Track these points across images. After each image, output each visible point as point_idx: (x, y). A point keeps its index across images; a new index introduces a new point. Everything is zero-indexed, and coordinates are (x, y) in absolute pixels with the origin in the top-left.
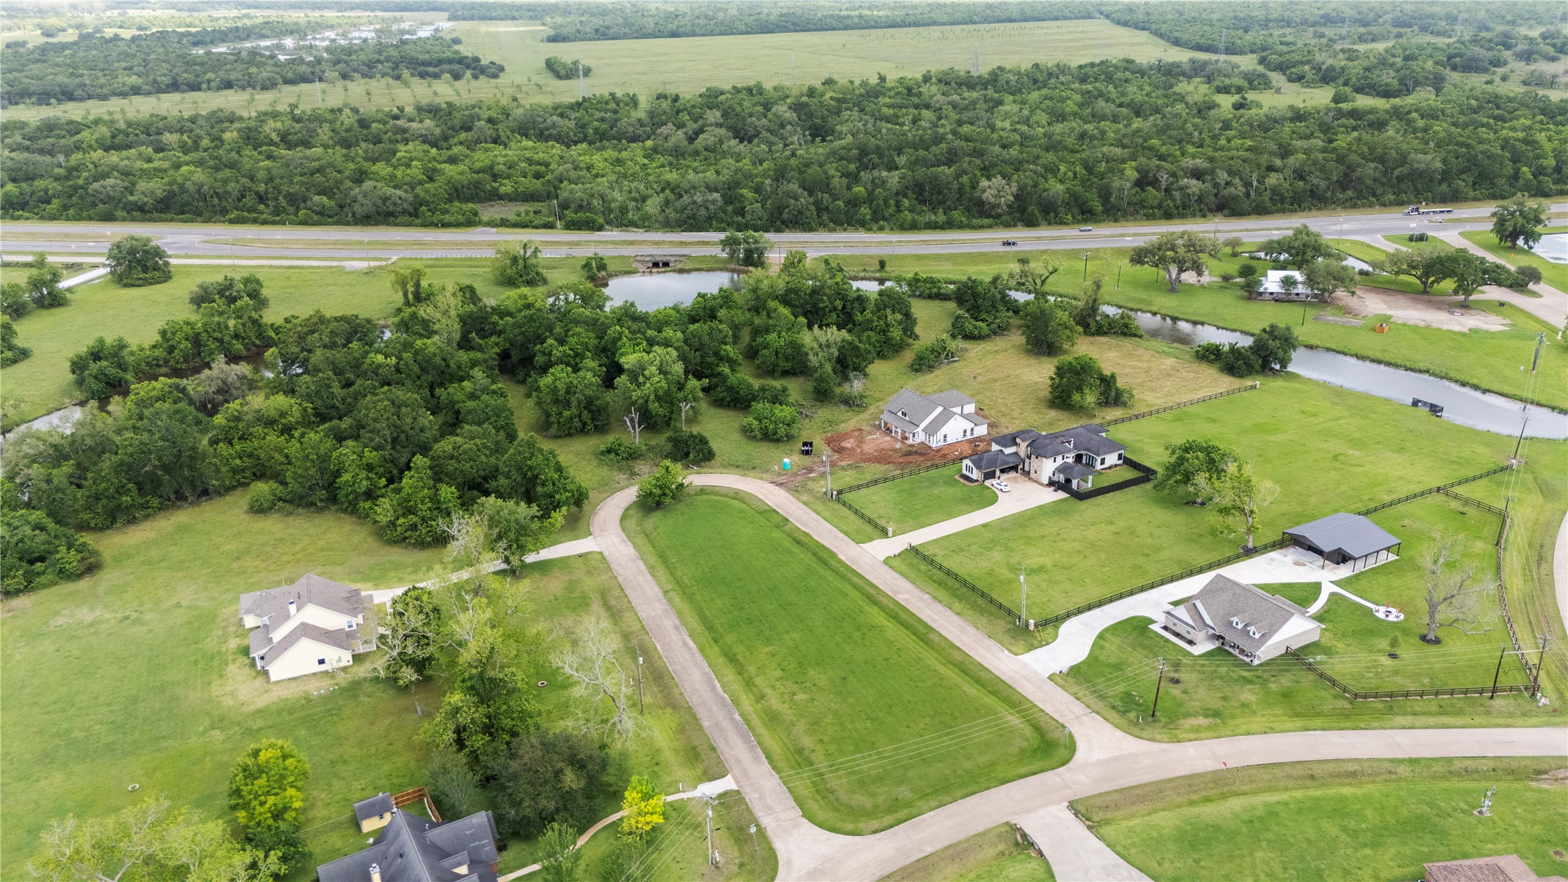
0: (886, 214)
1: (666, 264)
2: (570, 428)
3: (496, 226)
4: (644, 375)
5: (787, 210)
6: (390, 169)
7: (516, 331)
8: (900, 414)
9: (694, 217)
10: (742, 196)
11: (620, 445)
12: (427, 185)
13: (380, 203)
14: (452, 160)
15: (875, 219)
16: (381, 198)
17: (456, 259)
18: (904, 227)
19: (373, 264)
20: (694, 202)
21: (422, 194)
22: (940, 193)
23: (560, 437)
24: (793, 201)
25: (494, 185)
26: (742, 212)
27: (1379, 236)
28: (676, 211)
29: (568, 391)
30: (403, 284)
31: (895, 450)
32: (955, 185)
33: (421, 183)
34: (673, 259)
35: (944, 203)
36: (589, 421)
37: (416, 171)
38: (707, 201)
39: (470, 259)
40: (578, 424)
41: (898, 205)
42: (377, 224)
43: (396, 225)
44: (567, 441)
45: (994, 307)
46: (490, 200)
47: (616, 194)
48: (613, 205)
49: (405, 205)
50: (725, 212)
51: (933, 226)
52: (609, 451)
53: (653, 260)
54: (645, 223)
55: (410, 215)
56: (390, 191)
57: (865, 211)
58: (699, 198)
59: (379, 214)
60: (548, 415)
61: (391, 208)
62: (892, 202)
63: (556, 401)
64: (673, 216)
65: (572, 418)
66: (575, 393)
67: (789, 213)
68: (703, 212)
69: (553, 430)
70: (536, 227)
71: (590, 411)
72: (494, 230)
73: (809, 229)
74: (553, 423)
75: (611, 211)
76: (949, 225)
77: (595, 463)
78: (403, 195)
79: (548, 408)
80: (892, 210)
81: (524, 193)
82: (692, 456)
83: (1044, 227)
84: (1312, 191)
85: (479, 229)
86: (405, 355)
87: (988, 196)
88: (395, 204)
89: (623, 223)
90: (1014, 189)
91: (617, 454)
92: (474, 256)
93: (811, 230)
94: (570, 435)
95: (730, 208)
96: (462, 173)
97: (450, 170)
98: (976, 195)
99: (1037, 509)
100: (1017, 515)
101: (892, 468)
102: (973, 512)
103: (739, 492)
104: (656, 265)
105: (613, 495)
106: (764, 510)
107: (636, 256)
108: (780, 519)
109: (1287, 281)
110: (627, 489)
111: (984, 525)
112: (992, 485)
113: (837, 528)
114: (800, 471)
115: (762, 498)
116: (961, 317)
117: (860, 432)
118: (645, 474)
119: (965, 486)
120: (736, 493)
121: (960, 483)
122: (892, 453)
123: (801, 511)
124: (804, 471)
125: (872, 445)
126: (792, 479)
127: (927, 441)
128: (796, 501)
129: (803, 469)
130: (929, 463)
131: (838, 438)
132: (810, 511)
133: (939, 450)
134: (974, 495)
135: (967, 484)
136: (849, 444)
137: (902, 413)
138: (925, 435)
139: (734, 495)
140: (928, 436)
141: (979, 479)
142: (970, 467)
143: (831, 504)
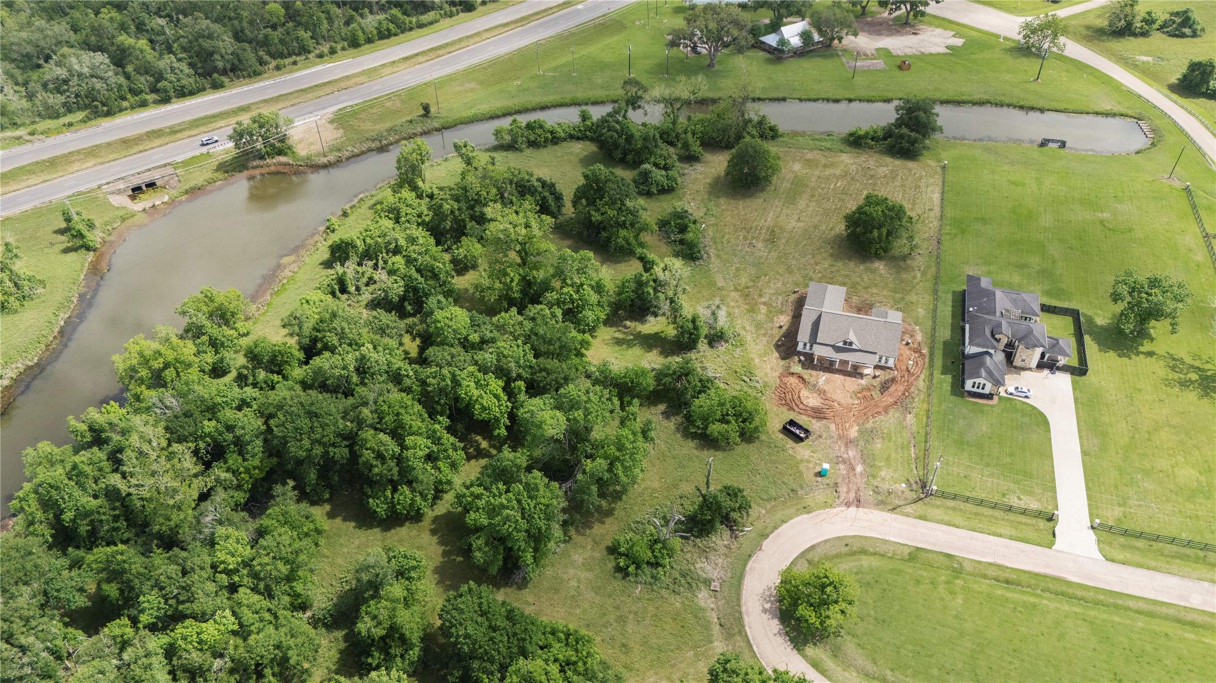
1: (151, 185)
8: (840, 344)
53: (130, 184)
73: (254, 73)
93: (257, 74)
99: (1080, 406)
100: (1083, 424)
101: (897, 415)
102: (1050, 439)
103: (847, 542)
104: (137, 190)
105: (746, 635)
106: (910, 554)
107: (99, 187)
108: (941, 558)
109: (805, 36)
110: (745, 617)
111: (1085, 453)
112: (1011, 394)
113: (1001, 536)
114: (840, 469)
115: (880, 537)
116: (650, 172)
117: (795, 376)
118: (713, 573)
119: (991, 406)
120: (846, 545)
121: (983, 405)
122: (869, 394)
123: (939, 533)
124: (842, 466)
125: (838, 391)
126: (853, 486)
127: (883, 363)
128: (912, 520)
129: (837, 464)
130: (914, 389)
131: (789, 396)
132: (945, 527)
133: (896, 367)
134: (1017, 416)
135: (989, 402)
136: (811, 400)
137: (845, 343)
138: (880, 358)
139: (847, 549)
140: (884, 358)
141: (993, 392)
142: (980, 383)
143: (938, 503)
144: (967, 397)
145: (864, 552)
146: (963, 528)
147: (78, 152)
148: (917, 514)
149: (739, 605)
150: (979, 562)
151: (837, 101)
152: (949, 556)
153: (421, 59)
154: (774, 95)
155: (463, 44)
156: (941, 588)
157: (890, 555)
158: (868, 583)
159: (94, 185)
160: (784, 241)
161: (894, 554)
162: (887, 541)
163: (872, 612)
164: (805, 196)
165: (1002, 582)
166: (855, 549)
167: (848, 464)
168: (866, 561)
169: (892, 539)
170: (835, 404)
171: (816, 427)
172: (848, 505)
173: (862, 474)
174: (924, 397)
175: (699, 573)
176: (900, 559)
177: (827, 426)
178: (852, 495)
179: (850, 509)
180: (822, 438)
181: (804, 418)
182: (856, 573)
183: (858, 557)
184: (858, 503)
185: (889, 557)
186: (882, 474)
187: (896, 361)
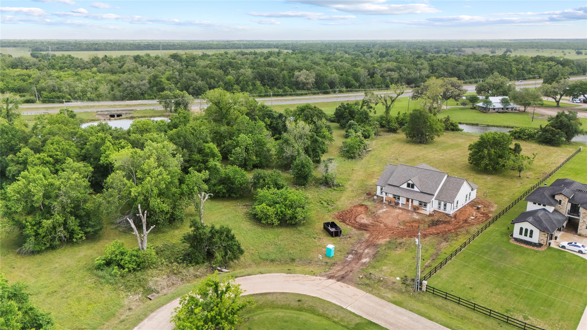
0: (248, 90)
1: (119, 116)
2: (53, 239)
4: (142, 170)
5: (191, 87)
8: (405, 186)
9: (132, 94)
10: (161, 82)
11: (122, 254)
18: (261, 95)
20: (131, 86)
22: (273, 80)
23: (39, 252)
24: (195, 82)
26: (162, 90)
28: (120, 91)
29: (47, 196)
31: (417, 222)
32: (282, 76)
34: (124, 112)
35: (276, 84)
36: (77, 228)
38: (139, 85)
40: (61, 232)
41: (253, 84)
44: (50, 256)
48: (76, 90)
50: (152, 90)
51: (276, 95)
52: (108, 263)
53: (110, 113)
54: (99, 97)
58: (135, 84)
60: (22, 227)
62: (249, 83)
63: (31, 211)
64: (118, 94)
65: (54, 228)
66: (57, 196)
67: (193, 89)
68: (138, 90)
69: (29, 245)
71: (77, 216)
74: (28, 236)
76: (285, 93)
77: (90, 281)
79: (22, 219)
80: (251, 87)
81: (13, 88)
82: (218, 256)
83: (332, 94)
87: (302, 78)
90: (314, 75)
91: (122, 267)
94: (52, 248)
95: (154, 88)
98: (293, 80)
101: (434, 240)
103: (302, 299)
104: (112, 116)
107: (97, 112)
112: (563, 247)
114: (347, 257)
115: (339, 304)
116: (353, 125)
117: (363, 207)
118: (163, 288)
119: (537, 252)
120: (299, 301)
121: (527, 249)
122: (417, 225)
123: (405, 318)
124: (350, 256)
125: (390, 218)
126: (348, 269)
127: (442, 210)
128: (383, 302)
129: (348, 254)
130: (463, 231)
131: (348, 216)
132: (416, 316)
133: (455, 216)
134: (563, 262)
135: (535, 248)
136: (364, 219)
137: (408, 185)
138: (440, 204)
139: (297, 304)
140: (442, 203)
141: (542, 242)
142: (526, 230)
143: (425, 298)
144: (512, 241)
145: (312, 311)
146: (437, 322)
149: (152, 311)
157: (336, 320)
159: (95, 111)
161: (342, 320)
162: (342, 308)
166: (305, 306)
167: (359, 257)
168: (306, 316)
169: (349, 308)
170: (382, 225)
171: (352, 233)
172: (330, 277)
173: (364, 264)
174: (468, 236)
175: (151, 284)
176: (343, 326)
177: (362, 234)
178: (342, 273)
179: (330, 280)
180: (349, 239)
181: (349, 227)
182: (286, 322)
183: (302, 313)
184: (342, 279)
185: (334, 322)
186: (384, 268)
187: (458, 213)
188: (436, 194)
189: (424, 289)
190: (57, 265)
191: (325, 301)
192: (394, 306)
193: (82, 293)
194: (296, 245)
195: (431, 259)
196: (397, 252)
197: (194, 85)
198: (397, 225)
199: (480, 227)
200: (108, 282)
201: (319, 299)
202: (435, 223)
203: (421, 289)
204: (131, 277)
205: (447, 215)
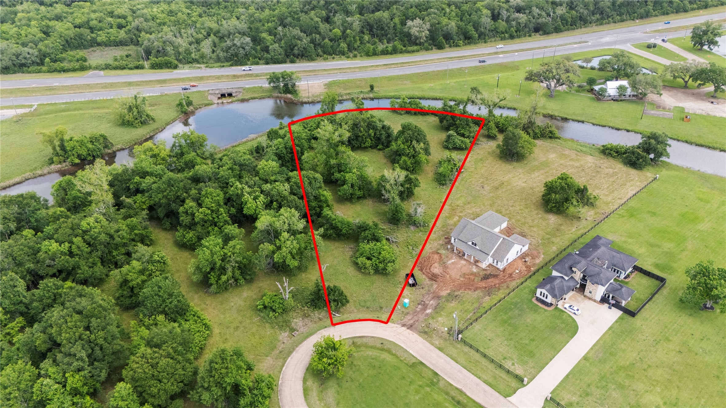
0: (356, 46)
1: (230, 95)
3: (103, 69)
5: (296, 48)
6: (16, 29)
7: (160, 196)
8: (470, 243)
9: (236, 55)
10: (264, 38)
12: (46, 42)
13: (14, 58)
14: (58, 18)
15: (350, 50)
16: (14, 55)
17: (81, 103)
18: (369, 54)
19: (20, 111)
20: (234, 45)
21: (43, 48)
22: (382, 29)
23: (219, 293)
24: (298, 41)
25: (93, 35)
26: (266, 49)
27: (629, 45)
28: (223, 50)
29: (223, 261)
30: (51, 142)
31: (474, 274)
32: (392, 25)
33: (41, 40)
34: (233, 91)
35: (386, 35)
36: (240, 277)
37: (34, 30)
38: (243, 43)
39: (92, 102)
40: (232, 281)
41: (361, 39)
42: (15, 72)
43: (30, 72)
45: (467, 125)
46: (92, 46)
47: (179, 40)
48: (180, 50)
49: (33, 59)
50: (255, 49)
51: (385, 53)
52: (266, 308)
53: (221, 93)
55: (38, 64)
56: (20, 49)
57: (344, 45)
58: (237, 42)
59: (14, 65)
60: (207, 278)
61: (23, 61)
62: (358, 38)
63: (214, 268)
64: (222, 55)
65: (228, 280)
68: (241, 51)
70: (131, 69)
71: (239, 269)
72: (102, 73)
73: (311, 59)
74: (212, 284)
75: (179, 53)
76: (395, 51)
77: (256, 320)
78: (31, 51)
80: (358, 43)
81: (115, 41)
82: (333, 305)
83: (448, 49)
84: (580, 17)
85: (91, 72)
86: (75, 240)
87: (414, 31)
88: (25, 58)
89: (190, 61)
90: (428, 26)
91: (274, 311)
92: (94, 99)
93: (312, 60)
94: (226, 290)
95: (259, 47)
96: (68, 29)
97: (58, 26)
98: (406, 30)
99: (610, 332)
100: (601, 342)
101: (481, 294)
102: (568, 342)
103: (384, 342)
104: (223, 96)
105: (286, 361)
106: (413, 363)
107: (209, 91)
108: (430, 373)
109: (621, 89)
110: (294, 352)
111: (585, 358)
112: (565, 308)
113: (479, 378)
114: (417, 308)
115: (405, 348)
116: (452, 136)
117: (439, 255)
118: (300, 328)
119: (545, 310)
120: (382, 344)
121: (541, 308)
122: (473, 278)
123: (442, 361)
124: (420, 306)
125: (455, 270)
126: (416, 318)
127: (495, 264)
128: (432, 348)
129: (419, 304)
130: (505, 285)
131: (426, 263)
132: (449, 359)
133: (504, 270)
134: (558, 322)
135: (546, 308)
136: (436, 269)
137: (473, 243)
138: (494, 260)
139: (380, 345)
140: (495, 261)
141: (553, 303)
142: (544, 294)
143: (459, 346)
144: (534, 300)
145: (389, 351)
146: (460, 364)
147: (214, 76)
148: (438, 346)
149: (297, 346)
150: (451, 385)
151: (618, 129)
152: (436, 374)
153: (393, 66)
154: (579, 119)
155: (420, 63)
156: (412, 387)
157: (402, 359)
158: (375, 366)
159: (207, 89)
160: (504, 190)
161: (405, 359)
162: (406, 351)
163: (361, 381)
164: (542, 171)
165: (455, 401)
166: (385, 347)
167: (425, 307)
168: (385, 356)
169: (411, 351)
170: (448, 276)
171: (425, 283)
172: (403, 325)
173: (427, 314)
174: (507, 291)
175: (293, 324)
176: (405, 363)
177: (432, 285)
178: (412, 322)
179: (403, 328)
180: (421, 290)
181: (424, 276)
182: (373, 359)
183: (383, 352)
184: (410, 327)
185: (401, 360)
186: (440, 319)
187: (507, 267)
188: (491, 254)
189: (459, 339)
190: (232, 304)
191: (397, 344)
192: (437, 351)
193: (254, 330)
194: (385, 294)
195: (473, 312)
196: (452, 305)
197: (299, 46)
198: (458, 277)
199: (519, 281)
200: (267, 322)
201: (394, 343)
202: (486, 277)
203: (457, 339)
204: (280, 319)
205: (498, 269)
